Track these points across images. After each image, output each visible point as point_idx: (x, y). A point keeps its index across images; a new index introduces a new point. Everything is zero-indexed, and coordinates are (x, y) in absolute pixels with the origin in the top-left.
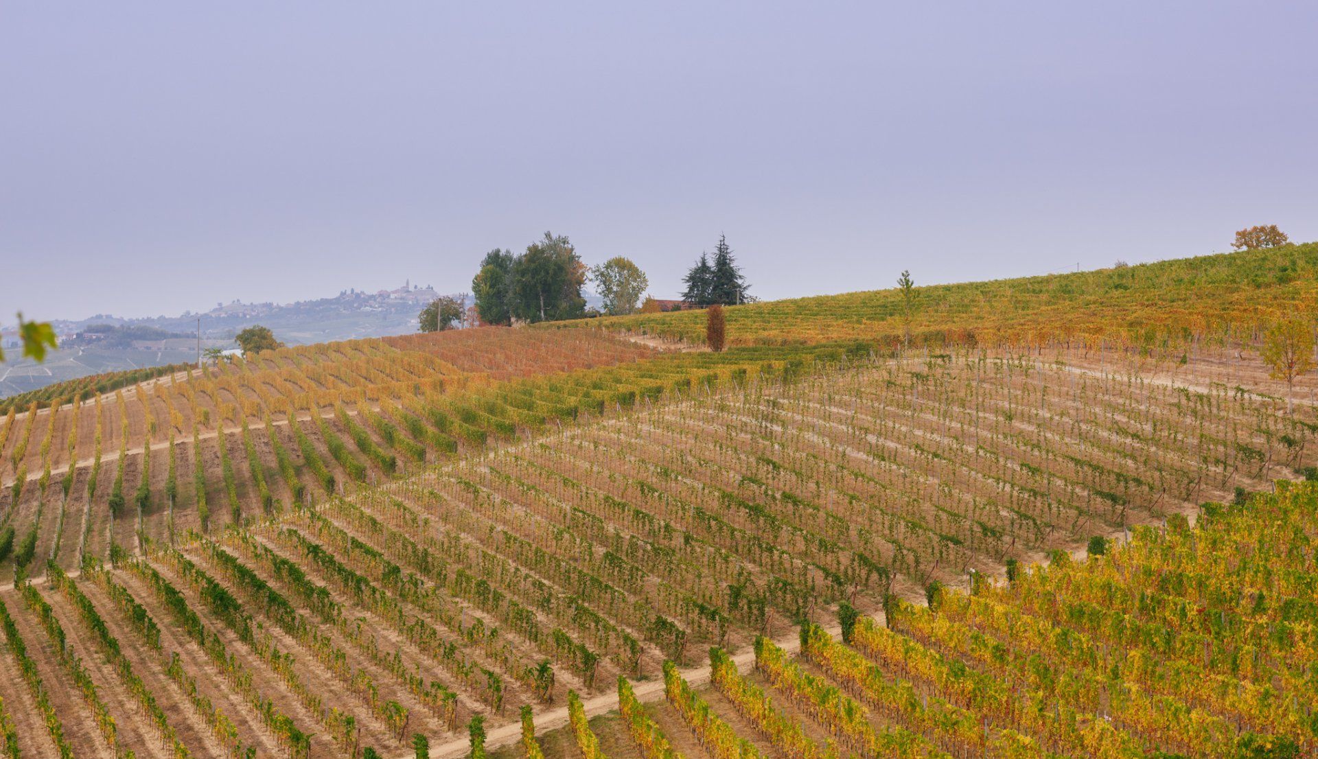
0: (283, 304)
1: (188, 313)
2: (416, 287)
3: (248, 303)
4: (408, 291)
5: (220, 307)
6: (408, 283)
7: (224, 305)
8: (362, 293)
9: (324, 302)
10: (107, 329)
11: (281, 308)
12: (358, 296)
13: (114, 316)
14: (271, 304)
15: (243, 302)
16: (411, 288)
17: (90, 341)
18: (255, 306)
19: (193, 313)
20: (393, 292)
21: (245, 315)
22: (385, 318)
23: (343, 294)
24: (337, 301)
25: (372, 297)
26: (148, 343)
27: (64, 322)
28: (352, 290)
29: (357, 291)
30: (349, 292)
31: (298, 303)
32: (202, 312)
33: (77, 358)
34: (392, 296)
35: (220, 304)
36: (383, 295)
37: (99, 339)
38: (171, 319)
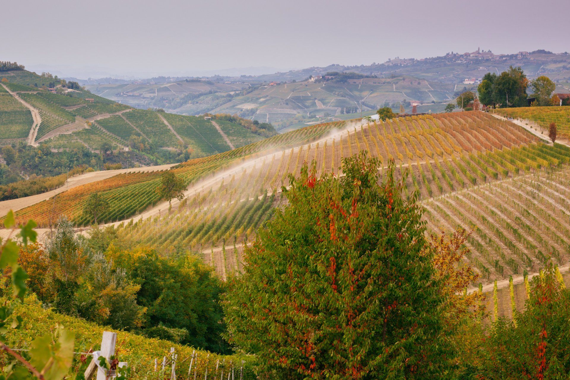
0: (419, 59)
1: (375, 63)
2: (483, 51)
3: (403, 59)
4: (479, 53)
5: (390, 61)
6: (479, 49)
7: (391, 60)
8: (457, 54)
9: (439, 58)
10: (336, 74)
11: (418, 61)
12: (455, 55)
13: (340, 65)
14: (413, 59)
15: (400, 58)
16: (481, 52)
17: (328, 80)
18: (406, 60)
19: (376, 64)
20: (472, 53)
21: (401, 64)
22: (467, 66)
23: (448, 54)
24: (445, 58)
25: (462, 56)
26: (355, 80)
27: (317, 68)
28: (452, 52)
29: (455, 53)
30: (451, 53)
31: (426, 59)
32: (381, 63)
33: (322, 88)
34: (471, 55)
35: (389, 59)
36: (467, 55)
37: (332, 79)
38: (366, 66)
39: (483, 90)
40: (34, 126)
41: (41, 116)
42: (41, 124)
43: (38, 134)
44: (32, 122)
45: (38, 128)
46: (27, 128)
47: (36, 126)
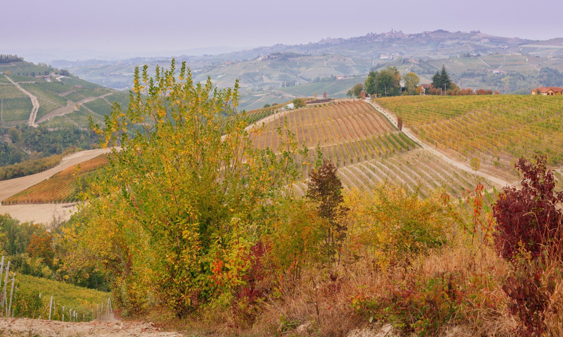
0: (346, 39)
1: (311, 43)
2: (395, 31)
3: (333, 38)
4: (392, 33)
5: (323, 40)
6: (392, 30)
7: (324, 39)
8: (376, 34)
9: (361, 37)
10: (279, 54)
11: (345, 40)
12: (374, 35)
13: (284, 44)
14: (342, 39)
15: (331, 38)
16: (394, 32)
17: (272, 59)
18: (336, 39)
19: (312, 43)
20: (387, 34)
21: (332, 43)
22: (383, 44)
23: (368, 34)
24: (366, 37)
25: (379, 35)
26: (294, 59)
27: (265, 47)
28: (372, 33)
29: (374, 33)
30: (370, 33)
31: (351, 38)
32: (316, 42)
33: (268, 65)
34: (387, 35)
35: (323, 39)
36: (383, 35)
37: (275, 58)
38: (304, 45)
39: (369, 84)
40: (33, 110)
41: (39, 102)
42: (39, 108)
43: (37, 116)
44: (32, 107)
45: (37, 111)
46: (28, 111)
47: (35, 110)
